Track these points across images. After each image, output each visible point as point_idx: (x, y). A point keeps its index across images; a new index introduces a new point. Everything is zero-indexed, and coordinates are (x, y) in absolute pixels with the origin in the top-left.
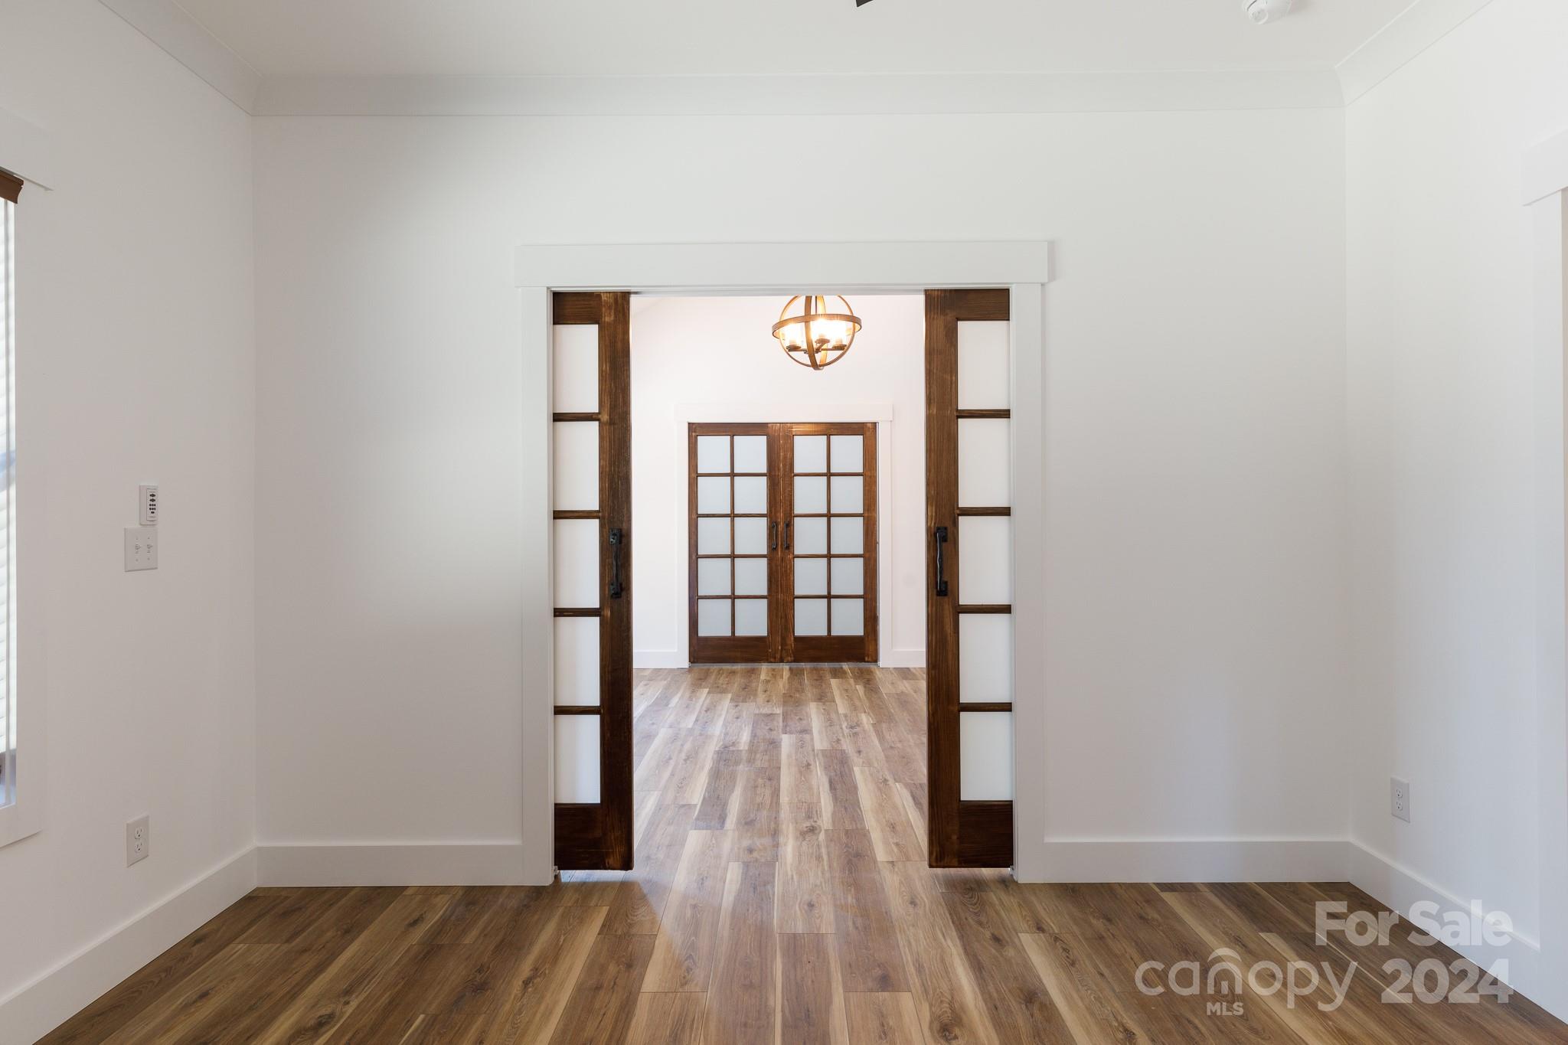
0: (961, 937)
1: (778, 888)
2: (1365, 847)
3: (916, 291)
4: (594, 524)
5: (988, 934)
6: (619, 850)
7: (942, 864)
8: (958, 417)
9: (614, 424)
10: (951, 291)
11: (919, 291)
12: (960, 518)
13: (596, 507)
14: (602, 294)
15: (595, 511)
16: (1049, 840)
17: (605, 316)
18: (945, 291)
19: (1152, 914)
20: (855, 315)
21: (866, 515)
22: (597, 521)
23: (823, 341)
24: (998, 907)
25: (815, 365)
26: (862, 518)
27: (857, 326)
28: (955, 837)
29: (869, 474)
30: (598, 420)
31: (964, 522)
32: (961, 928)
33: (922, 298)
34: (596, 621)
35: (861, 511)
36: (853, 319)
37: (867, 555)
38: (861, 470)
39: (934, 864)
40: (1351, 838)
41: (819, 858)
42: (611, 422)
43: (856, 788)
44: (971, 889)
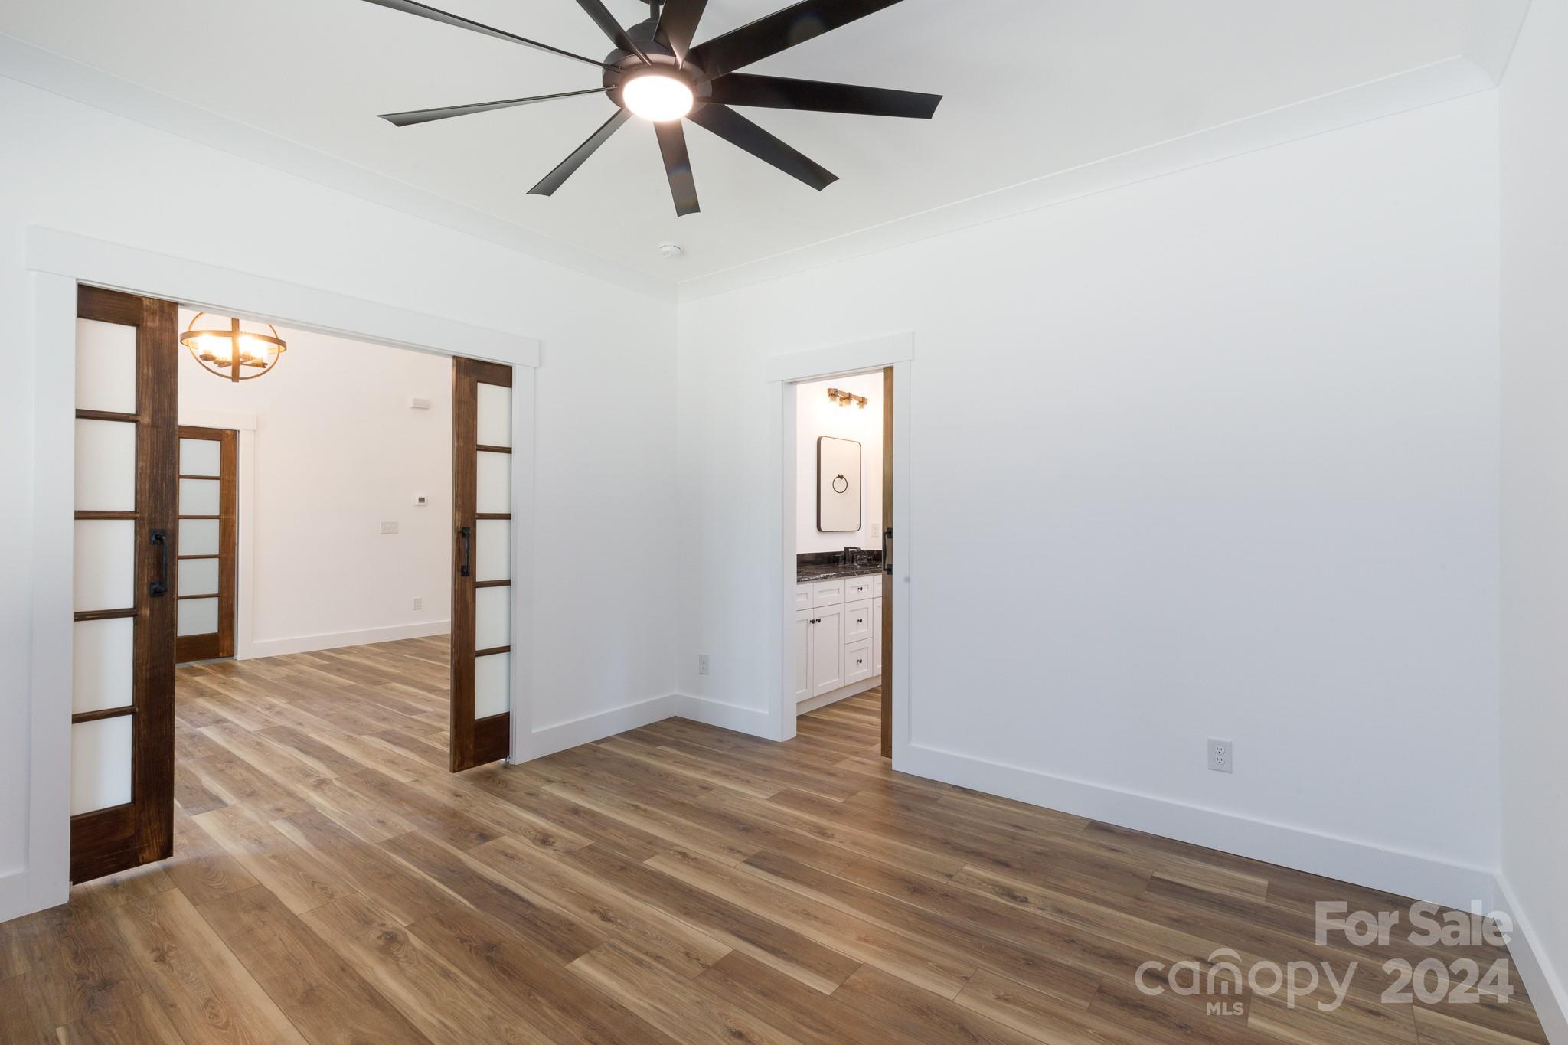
0: (509, 801)
1: (340, 822)
2: (685, 695)
3: (447, 355)
4: (129, 526)
5: (523, 794)
6: (156, 843)
7: (463, 767)
8: (477, 450)
9: (157, 427)
10: (474, 361)
11: (449, 355)
12: (477, 521)
13: (131, 508)
14: (144, 299)
15: (131, 512)
16: (533, 731)
17: (147, 321)
18: (470, 360)
19: (601, 756)
20: (279, 338)
21: (223, 517)
22: (132, 522)
23: (247, 358)
24: (516, 780)
25: (235, 377)
26: (218, 520)
27: (282, 348)
28: (471, 746)
29: (227, 478)
30: (136, 421)
31: (480, 523)
32: (503, 797)
33: (450, 362)
34: (128, 622)
35: (217, 513)
36: (281, 343)
37: (224, 555)
38: (218, 474)
39: (456, 770)
40: (676, 692)
41: (351, 795)
42: (154, 425)
43: (328, 747)
44: (489, 777)
